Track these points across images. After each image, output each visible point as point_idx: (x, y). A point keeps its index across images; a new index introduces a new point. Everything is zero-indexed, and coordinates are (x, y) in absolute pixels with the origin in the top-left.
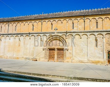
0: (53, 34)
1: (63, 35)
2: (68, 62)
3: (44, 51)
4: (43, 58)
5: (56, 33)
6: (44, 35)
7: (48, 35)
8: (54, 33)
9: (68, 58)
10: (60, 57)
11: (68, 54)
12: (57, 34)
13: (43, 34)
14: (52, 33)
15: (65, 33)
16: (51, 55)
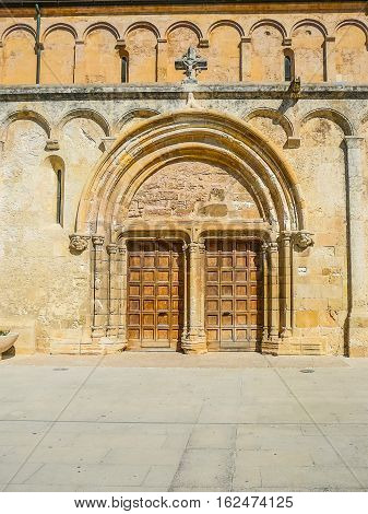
0: (166, 108)
1: (258, 114)
2: (310, 349)
3: (82, 263)
4: (69, 324)
5: (199, 95)
6: (79, 114)
7: (112, 111)
8: (176, 96)
9: (314, 314)
10: (225, 308)
11: (305, 280)
12: (201, 106)
13: (68, 106)
14: (157, 95)
15: (279, 95)
16: (148, 292)
